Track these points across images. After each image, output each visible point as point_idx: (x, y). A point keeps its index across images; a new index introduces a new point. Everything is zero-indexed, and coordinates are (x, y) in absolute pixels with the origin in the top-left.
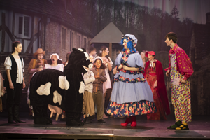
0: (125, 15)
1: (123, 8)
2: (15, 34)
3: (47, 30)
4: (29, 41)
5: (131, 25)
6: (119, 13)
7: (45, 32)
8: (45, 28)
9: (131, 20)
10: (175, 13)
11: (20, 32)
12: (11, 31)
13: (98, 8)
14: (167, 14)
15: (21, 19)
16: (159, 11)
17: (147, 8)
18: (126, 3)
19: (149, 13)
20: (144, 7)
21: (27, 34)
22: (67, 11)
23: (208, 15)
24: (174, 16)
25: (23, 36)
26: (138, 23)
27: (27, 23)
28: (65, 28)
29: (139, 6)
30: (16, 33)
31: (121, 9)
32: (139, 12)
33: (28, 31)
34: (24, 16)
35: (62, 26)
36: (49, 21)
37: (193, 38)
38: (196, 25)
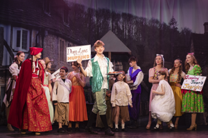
0: (123, 27)
1: (121, 20)
2: (13, 48)
3: (45, 43)
4: (27, 55)
5: (129, 36)
6: (117, 24)
7: (43, 45)
8: (43, 41)
9: (129, 32)
10: (173, 24)
11: (18, 45)
12: (9, 44)
13: (96, 20)
14: (165, 25)
15: (19, 33)
16: (157, 22)
17: (145, 19)
18: (124, 15)
19: (147, 24)
20: (142, 18)
21: (24, 47)
22: (65, 23)
23: (206, 24)
24: (172, 27)
25: (20, 49)
26: (136, 33)
27: (25, 36)
28: (63, 40)
29: (136, 17)
30: (14, 46)
31: (118, 20)
32: (137, 23)
33: (26, 44)
34: (22, 30)
35: (60, 39)
36: (47, 34)
37: (192, 47)
38: (195, 35)
